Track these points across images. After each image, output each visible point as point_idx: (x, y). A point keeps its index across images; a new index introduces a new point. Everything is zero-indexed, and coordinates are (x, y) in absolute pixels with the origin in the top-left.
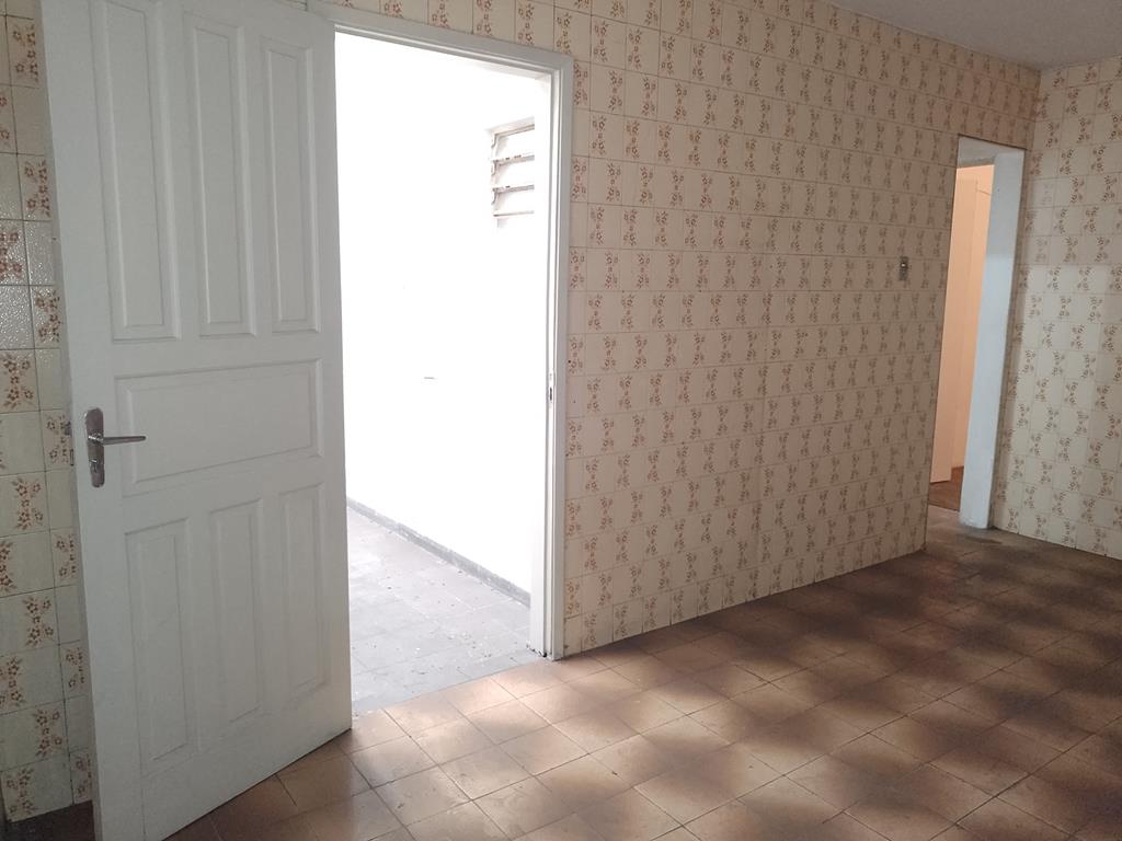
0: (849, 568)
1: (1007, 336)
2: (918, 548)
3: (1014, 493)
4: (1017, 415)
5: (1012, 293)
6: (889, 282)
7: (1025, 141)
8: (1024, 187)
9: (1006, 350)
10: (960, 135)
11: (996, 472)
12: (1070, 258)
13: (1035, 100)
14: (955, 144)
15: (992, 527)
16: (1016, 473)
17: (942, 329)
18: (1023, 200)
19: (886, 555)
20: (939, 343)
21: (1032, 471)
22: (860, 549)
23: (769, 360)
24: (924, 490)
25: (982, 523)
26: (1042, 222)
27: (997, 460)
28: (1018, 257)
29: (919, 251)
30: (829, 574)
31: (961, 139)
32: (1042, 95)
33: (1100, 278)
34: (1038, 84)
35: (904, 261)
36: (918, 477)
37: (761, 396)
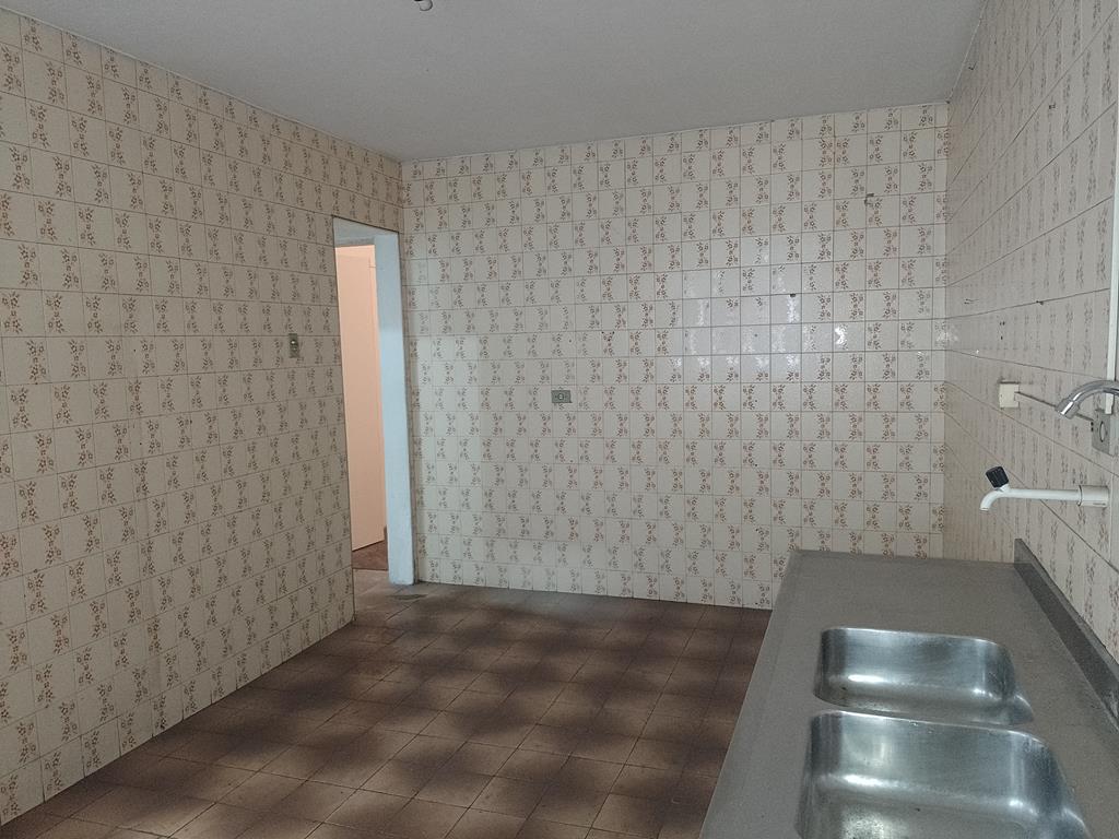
0: (276, 661)
1: (407, 403)
2: (348, 620)
3: (432, 546)
4: (424, 474)
5: (406, 362)
6: (279, 360)
7: (396, 225)
8: (402, 267)
9: (408, 415)
10: (333, 216)
11: (414, 528)
12: (447, 329)
13: (400, 188)
14: (329, 224)
15: (418, 582)
16: (431, 527)
17: (343, 401)
18: (403, 278)
19: (315, 636)
20: (341, 415)
21: (443, 522)
22: (286, 638)
23: (146, 454)
24: (347, 560)
25: (409, 580)
26: (422, 298)
27: (414, 517)
28: (406, 331)
29: (308, 327)
30: (252, 676)
31: (335, 219)
32: (405, 185)
33: (472, 346)
34: (400, 173)
35: (293, 337)
36: (339, 549)
37: (141, 496)
